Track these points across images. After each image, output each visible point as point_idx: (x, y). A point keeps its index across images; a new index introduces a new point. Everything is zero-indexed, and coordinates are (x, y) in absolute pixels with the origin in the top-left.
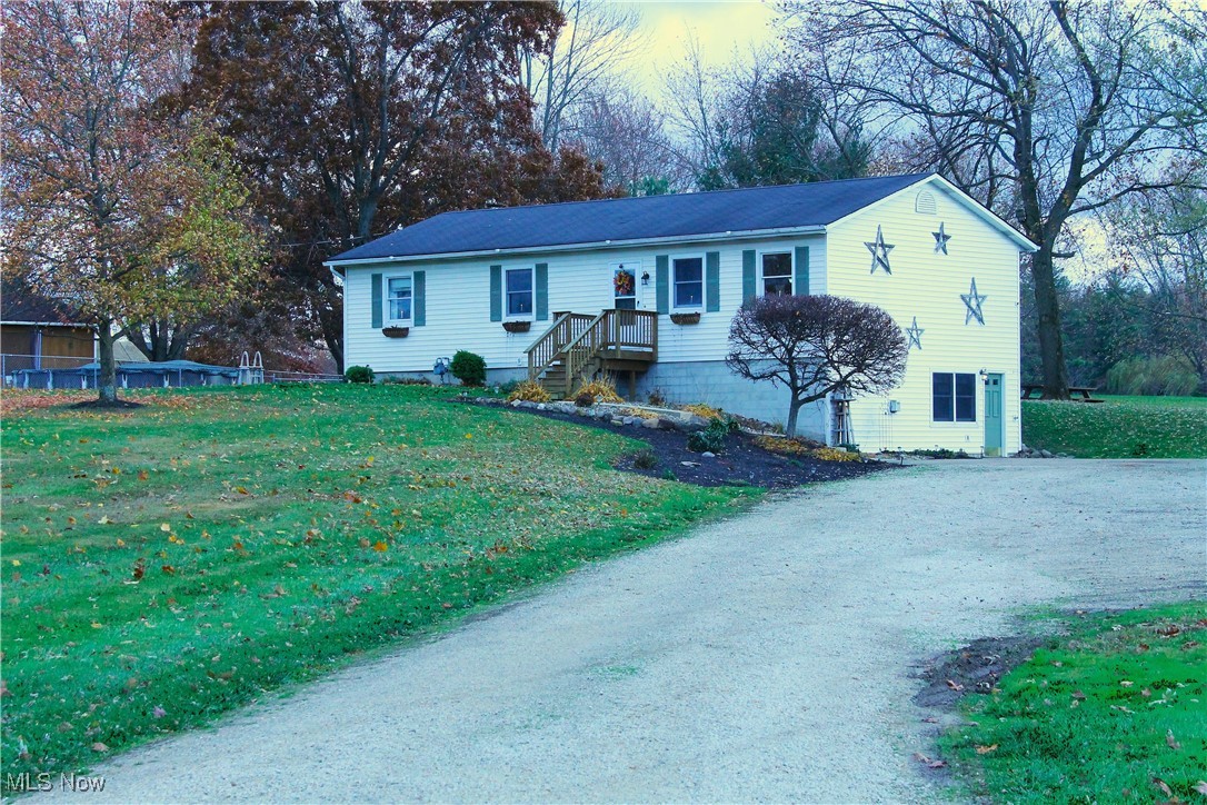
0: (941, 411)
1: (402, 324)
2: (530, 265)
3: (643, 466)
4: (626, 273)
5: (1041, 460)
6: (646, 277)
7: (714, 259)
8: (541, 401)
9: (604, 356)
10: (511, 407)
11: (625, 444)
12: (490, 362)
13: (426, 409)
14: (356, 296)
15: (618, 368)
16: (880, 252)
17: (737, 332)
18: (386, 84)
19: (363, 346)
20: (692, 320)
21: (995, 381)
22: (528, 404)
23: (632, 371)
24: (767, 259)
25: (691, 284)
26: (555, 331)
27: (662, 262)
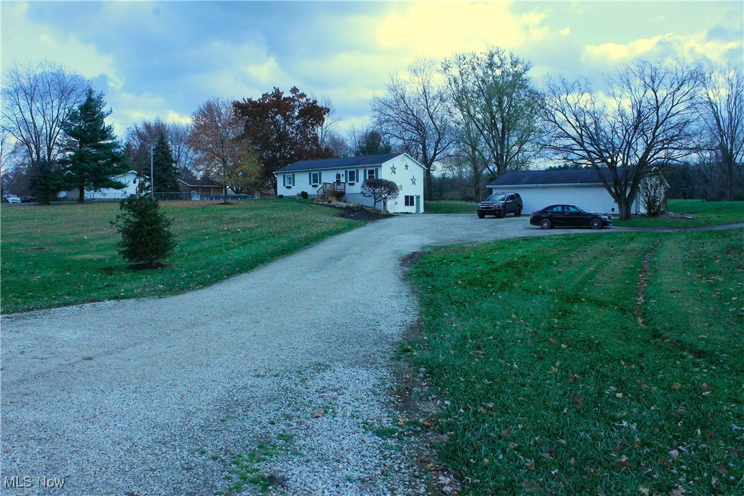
0: (407, 204)
1: (290, 185)
2: (318, 172)
3: (342, 216)
4: (338, 174)
5: (428, 214)
6: (343, 175)
7: (357, 171)
8: (320, 202)
9: (334, 192)
10: (314, 203)
11: (339, 211)
12: (309, 193)
13: (295, 204)
14: (280, 179)
15: (337, 195)
16: (393, 170)
17: (363, 187)
18: (286, 133)
19: (281, 190)
20: (353, 184)
21: (418, 197)
22: (317, 202)
23: (340, 195)
24: (369, 171)
25: (353, 176)
26: (323, 187)
27: (346, 172)
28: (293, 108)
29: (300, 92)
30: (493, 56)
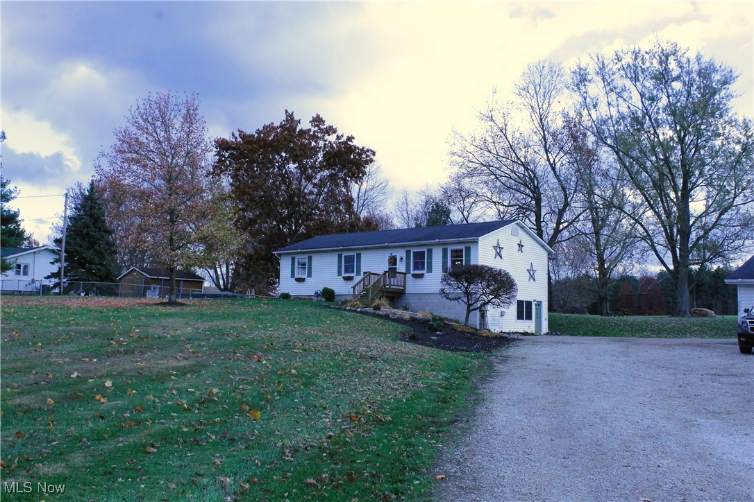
0: (520, 317)
1: (302, 277)
2: (354, 254)
3: (413, 339)
4: (393, 257)
5: (556, 336)
6: (402, 258)
7: (430, 252)
8: (359, 308)
9: (384, 290)
10: (346, 310)
11: (401, 328)
12: (337, 292)
13: (309, 310)
14: (285, 266)
15: (390, 295)
16: (498, 251)
17: (444, 280)
18: (301, 194)
19: (286, 284)
20: (421, 276)
21: (539, 304)
22: (353, 309)
23: (396, 297)
24: (453, 251)
25: (420, 262)
26: (364, 279)
27: (408, 253)
28: (315, 151)
29: (327, 125)
30: (667, 57)
